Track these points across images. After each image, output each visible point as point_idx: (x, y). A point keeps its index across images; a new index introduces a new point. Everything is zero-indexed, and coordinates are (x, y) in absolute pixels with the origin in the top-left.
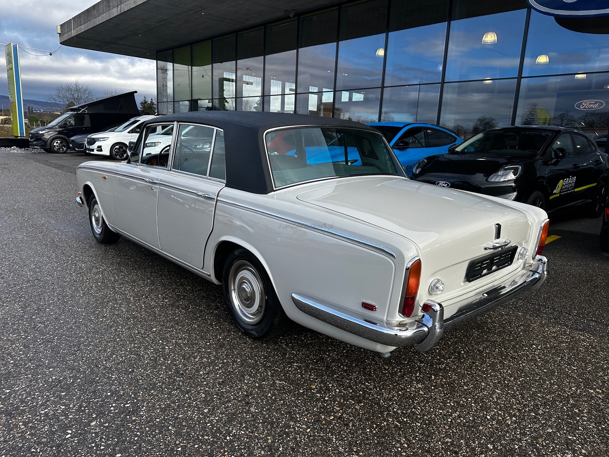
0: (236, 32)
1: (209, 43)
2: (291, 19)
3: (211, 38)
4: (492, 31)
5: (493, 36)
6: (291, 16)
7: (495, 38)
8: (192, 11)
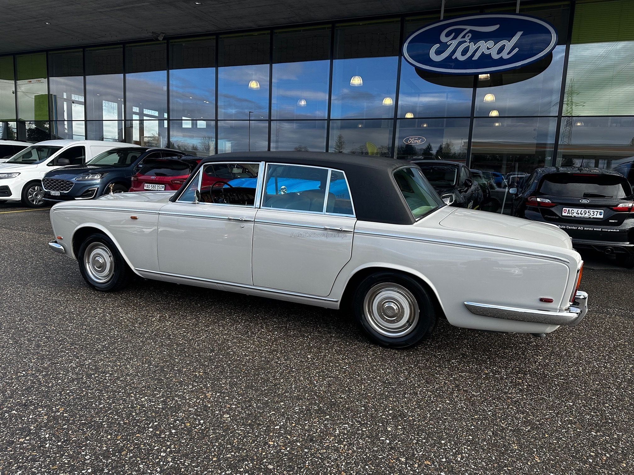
0: (84, 47)
1: (43, 57)
2: (160, 42)
3: (47, 51)
4: (359, 75)
5: (359, 80)
6: (161, 38)
7: (361, 81)
8: (35, 19)
